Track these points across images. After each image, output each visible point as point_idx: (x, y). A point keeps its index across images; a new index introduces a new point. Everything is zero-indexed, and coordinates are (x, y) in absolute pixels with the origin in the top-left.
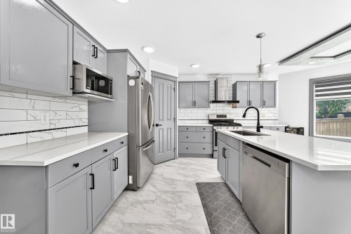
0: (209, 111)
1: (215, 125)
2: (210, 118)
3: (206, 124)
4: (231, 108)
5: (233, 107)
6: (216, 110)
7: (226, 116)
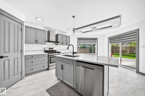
0: (45, 46)
1: (49, 53)
2: (45, 50)
3: (43, 53)
4: (55, 45)
5: (56, 45)
6: (48, 46)
7: (53, 49)
